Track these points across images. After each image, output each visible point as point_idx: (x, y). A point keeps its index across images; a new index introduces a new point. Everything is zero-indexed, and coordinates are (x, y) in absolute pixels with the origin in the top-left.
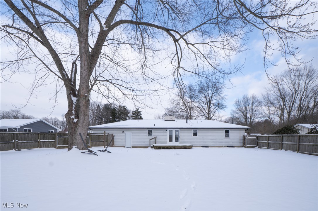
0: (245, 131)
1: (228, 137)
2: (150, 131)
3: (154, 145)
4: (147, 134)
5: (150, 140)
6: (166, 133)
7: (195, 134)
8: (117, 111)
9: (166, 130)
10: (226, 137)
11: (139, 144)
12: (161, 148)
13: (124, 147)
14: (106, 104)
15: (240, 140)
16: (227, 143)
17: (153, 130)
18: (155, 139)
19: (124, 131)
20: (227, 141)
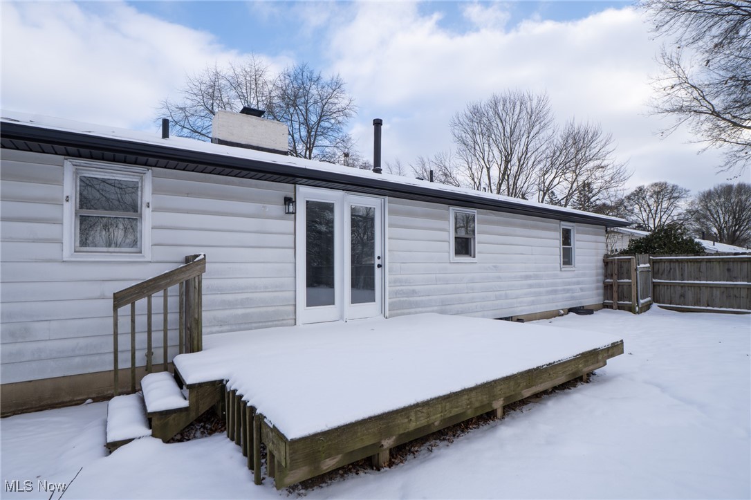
1: (571, 262)
4: (69, 229)
5: (120, 299)
7: (464, 244)
9: (289, 201)
10: (565, 262)
15: (597, 274)
16: (568, 291)
17: (148, 182)
18: (174, 290)
20: (569, 284)
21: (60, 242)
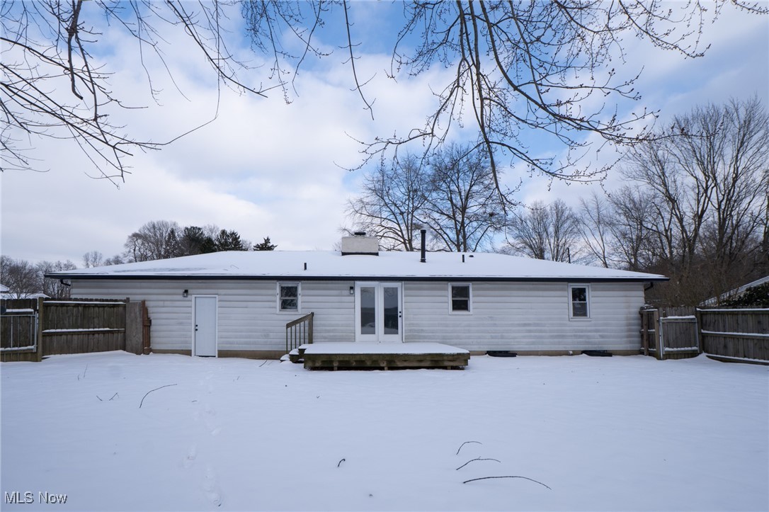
0: (645, 290)
1: (585, 314)
2: (289, 289)
3: (302, 347)
4: (278, 304)
5: (288, 326)
6: (351, 298)
7: (460, 304)
8: (216, 245)
9: (352, 288)
10: (575, 314)
11: (246, 343)
12: (336, 364)
13: (188, 353)
14: (189, 227)
15: (629, 325)
16: (581, 337)
17: (300, 286)
18: (307, 322)
19: (190, 291)
20: (582, 331)
21: (275, 308)
